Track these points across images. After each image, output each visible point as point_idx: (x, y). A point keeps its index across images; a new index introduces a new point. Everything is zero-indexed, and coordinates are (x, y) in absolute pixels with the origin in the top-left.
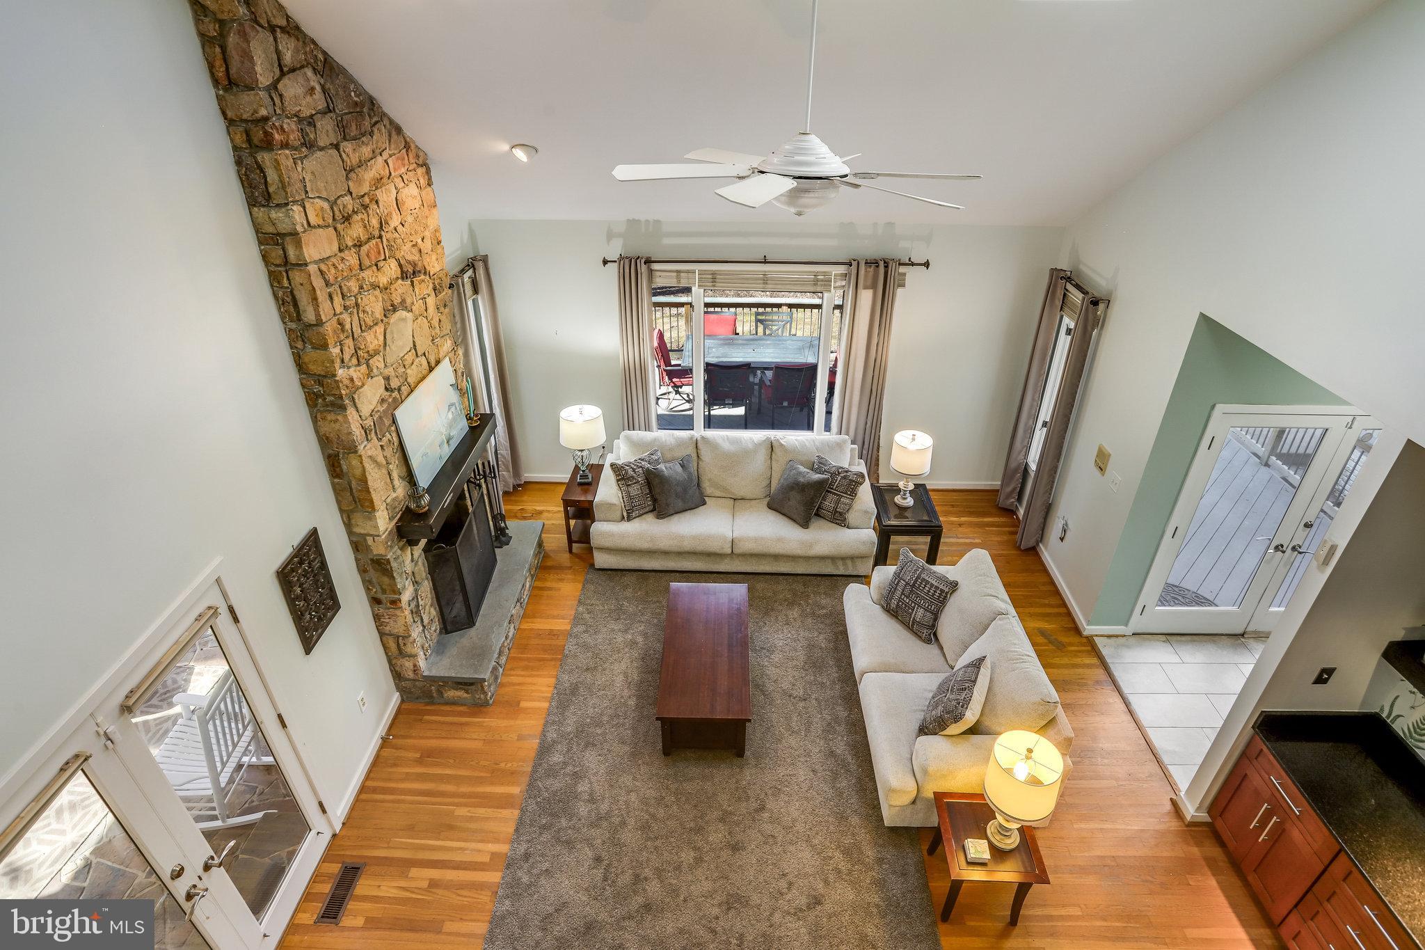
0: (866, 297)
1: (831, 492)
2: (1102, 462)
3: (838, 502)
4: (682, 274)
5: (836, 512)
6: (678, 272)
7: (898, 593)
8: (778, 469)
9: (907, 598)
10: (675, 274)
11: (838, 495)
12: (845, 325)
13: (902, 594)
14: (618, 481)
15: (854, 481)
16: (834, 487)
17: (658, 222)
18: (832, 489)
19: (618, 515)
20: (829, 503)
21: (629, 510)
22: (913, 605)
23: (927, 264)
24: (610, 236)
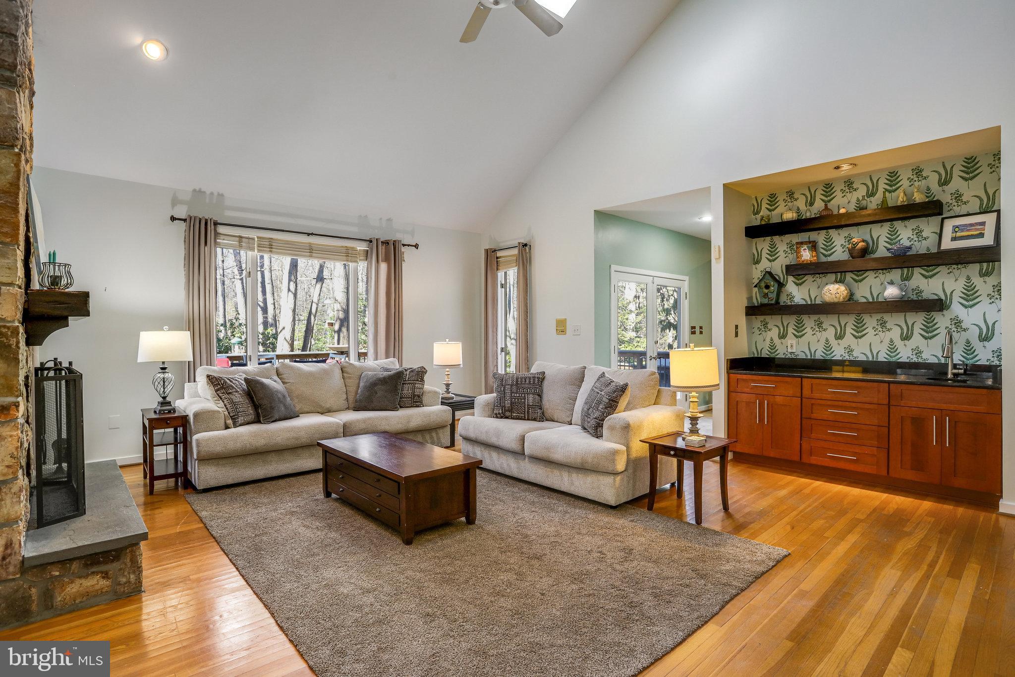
0: (383, 266)
1: (405, 384)
2: (561, 327)
3: (414, 388)
4: (244, 240)
5: (415, 396)
6: (240, 237)
7: (508, 395)
8: (352, 383)
9: (516, 393)
10: (237, 239)
11: (411, 384)
12: (371, 287)
13: (512, 393)
14: (216, 391)
15: (420, 371)
16: (407, 379)
17: (221, 196)
18: (405, 381)
19: (222, 422)
20: (407, 390)
21: (234, 416)
22: (523, 395)
23: (416, 246)
24: (175, 202)
